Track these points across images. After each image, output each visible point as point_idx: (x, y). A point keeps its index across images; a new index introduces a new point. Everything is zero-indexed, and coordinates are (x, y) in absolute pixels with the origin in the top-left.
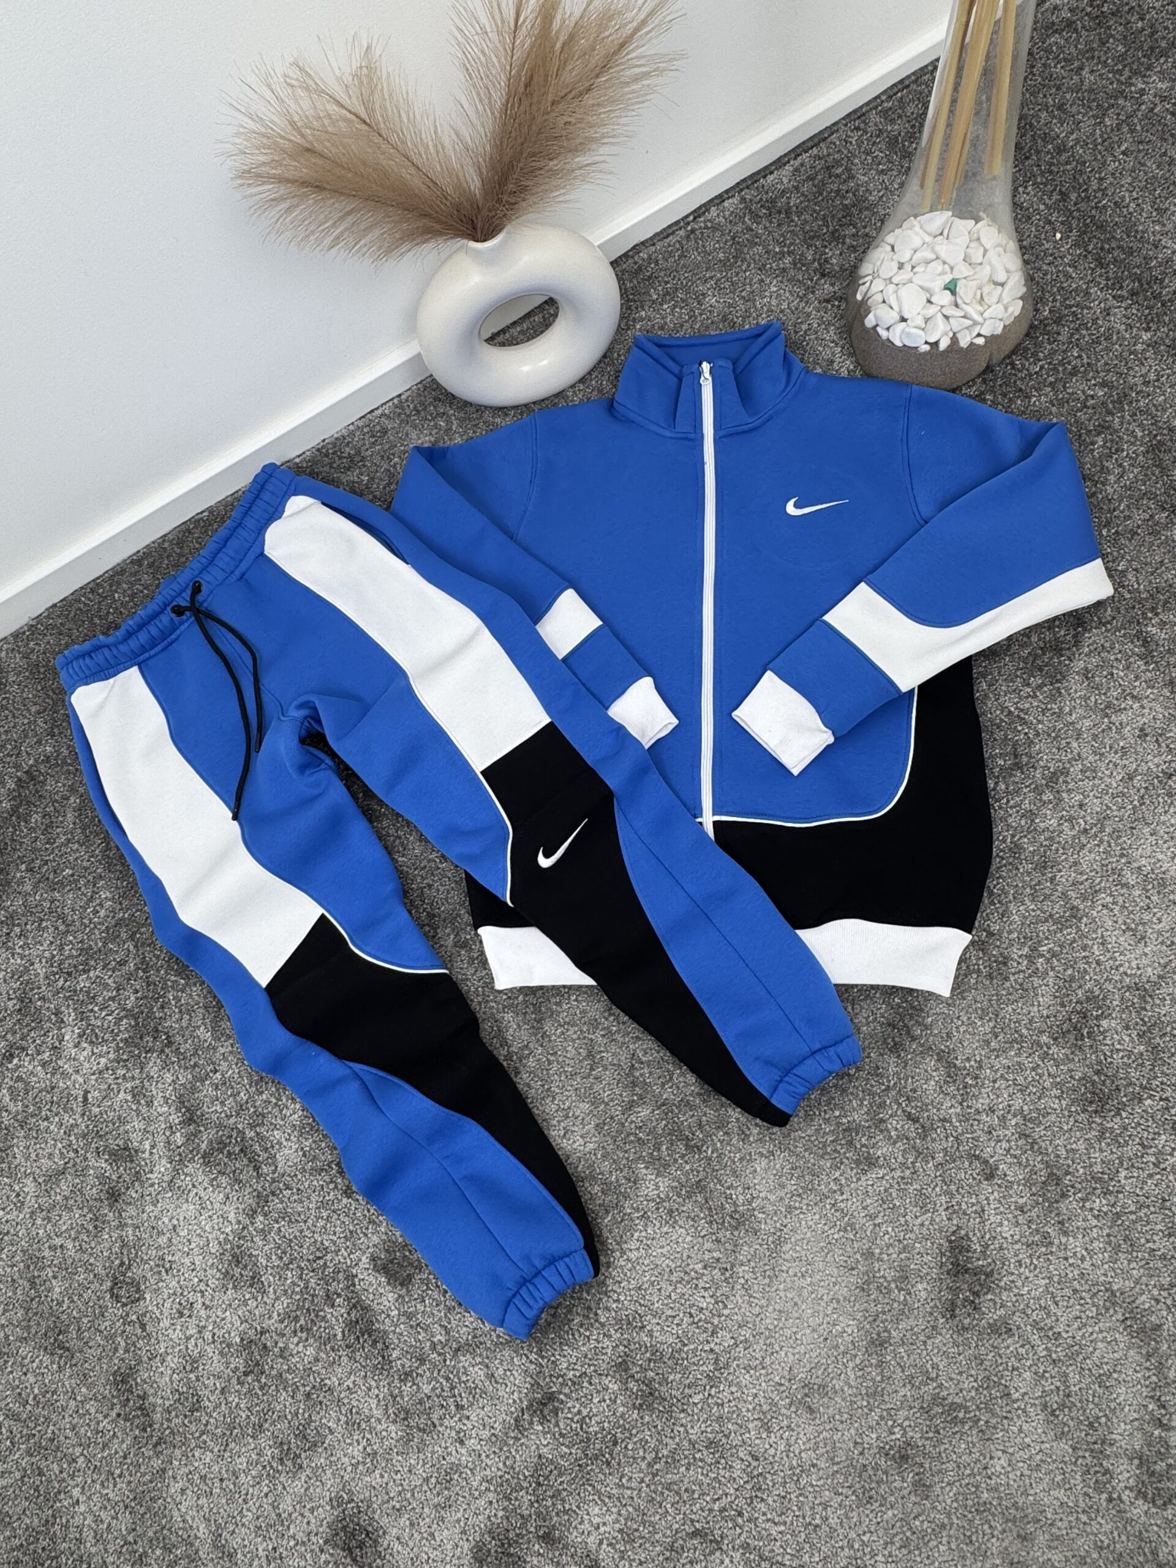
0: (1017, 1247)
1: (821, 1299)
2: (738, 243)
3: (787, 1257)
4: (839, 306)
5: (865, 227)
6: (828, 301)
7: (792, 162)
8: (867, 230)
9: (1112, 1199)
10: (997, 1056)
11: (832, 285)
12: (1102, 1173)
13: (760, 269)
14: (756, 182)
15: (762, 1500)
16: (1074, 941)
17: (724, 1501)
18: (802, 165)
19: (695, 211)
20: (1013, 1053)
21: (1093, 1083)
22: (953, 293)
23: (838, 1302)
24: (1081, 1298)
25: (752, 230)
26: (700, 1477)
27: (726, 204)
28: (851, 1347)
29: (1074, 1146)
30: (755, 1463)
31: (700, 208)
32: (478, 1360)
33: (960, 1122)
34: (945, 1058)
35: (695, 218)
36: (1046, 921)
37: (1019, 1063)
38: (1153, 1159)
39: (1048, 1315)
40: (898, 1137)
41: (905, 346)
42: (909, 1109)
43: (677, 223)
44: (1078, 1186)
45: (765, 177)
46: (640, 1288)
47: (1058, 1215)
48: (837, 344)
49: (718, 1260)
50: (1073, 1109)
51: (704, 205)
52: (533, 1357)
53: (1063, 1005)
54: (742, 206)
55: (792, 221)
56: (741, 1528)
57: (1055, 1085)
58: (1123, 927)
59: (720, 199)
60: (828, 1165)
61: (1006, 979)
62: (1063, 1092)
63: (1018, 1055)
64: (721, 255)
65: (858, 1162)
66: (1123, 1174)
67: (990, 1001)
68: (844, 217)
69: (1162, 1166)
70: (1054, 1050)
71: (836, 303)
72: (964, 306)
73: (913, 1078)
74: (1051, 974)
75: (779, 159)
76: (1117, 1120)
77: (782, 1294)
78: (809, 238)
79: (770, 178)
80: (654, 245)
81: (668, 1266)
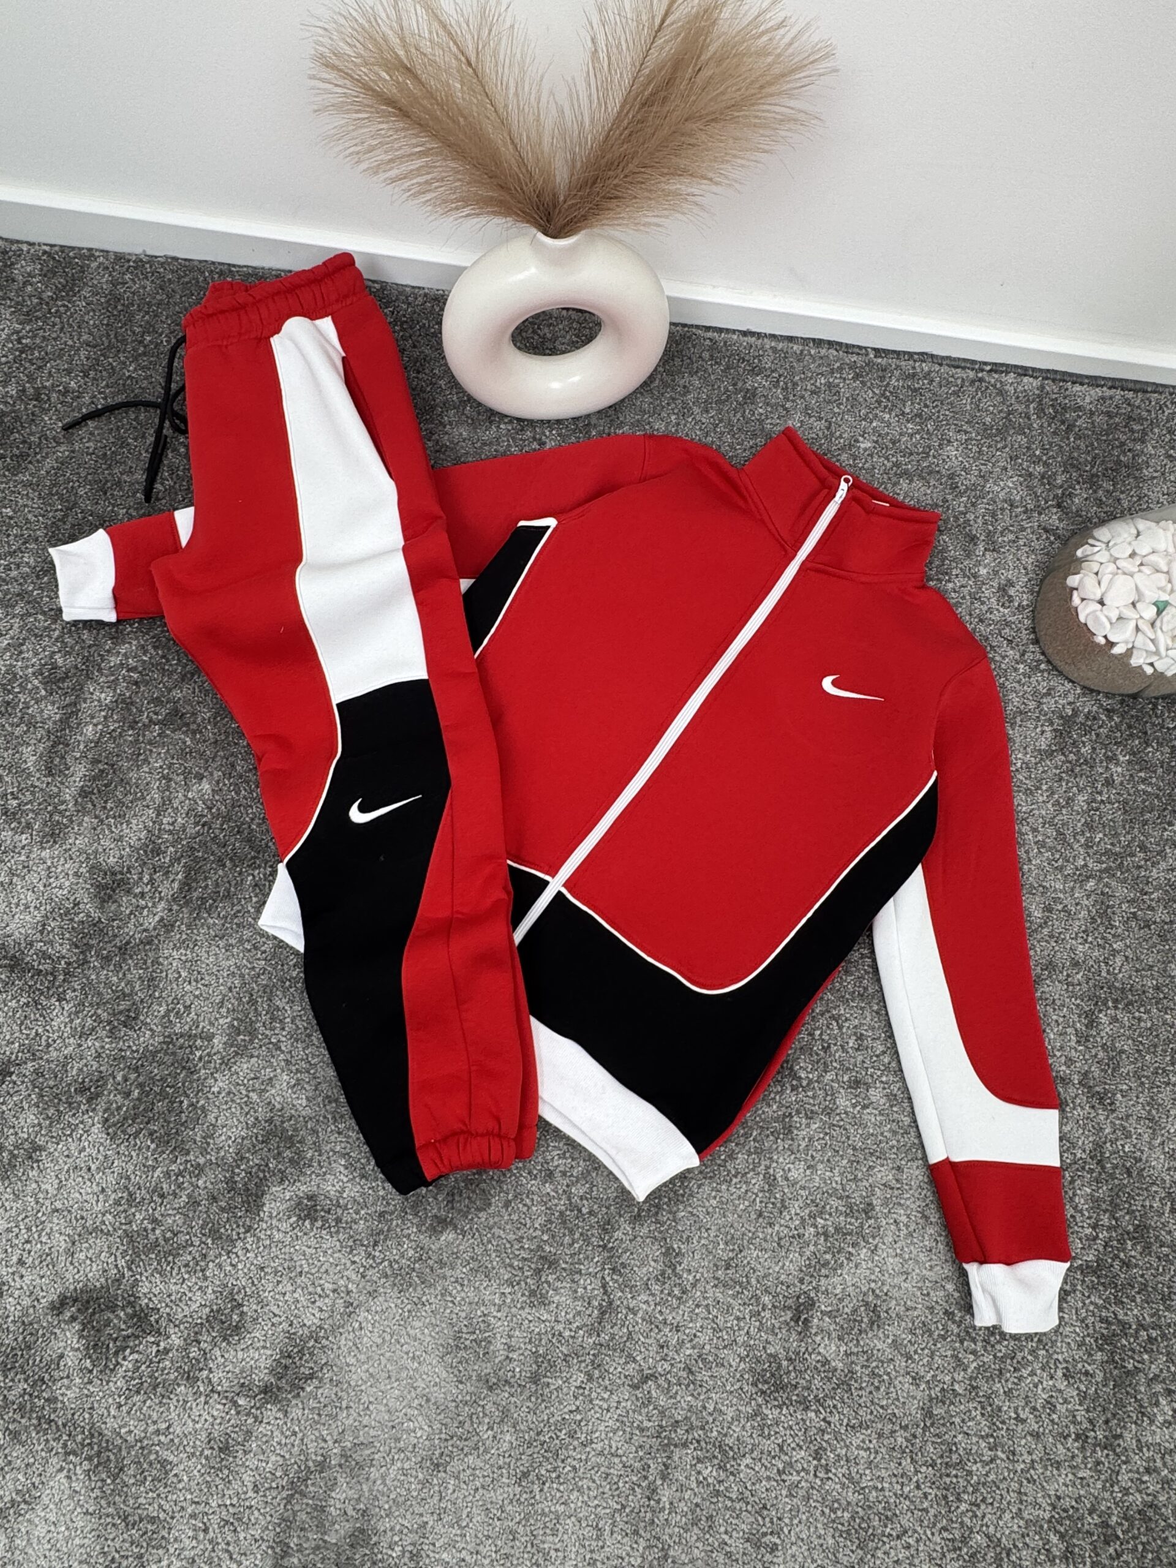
0: (617, 1460)
1: (415, 1389)
2: (1010, 421)
3: (412, 1332)
4: (1052, 543)
5: (1122, 492)
6: (1046, 530)
7: (1105, 389)
8: (1122, 496)
9: (723, 1475)
10: (715, 1286)
11: (1060, 519)
12: (731, 1448)
13: (1011, 458)
14: (1064, 381)
15: (235, 1531)
16: (850, 1234)
17: (201, 1508)
18: (1111, 398)
19: (995, 364)
20: (731, 1292)
21: (779, 1367)
22: (1159, 612)
23: (428, 1400)
24: (636, 1542)
25: (1029, 419)
26: (195, 1472)
27: (1026, 379)
28: (410, 1449)
29: (724, 1408)
30: (250, 1494)
31: (1002, 365)
32: (69, 1231)
33: (643, 1320)
34: (671, 1257)
35: (991, 371)
36: (841, 1198)
37: (730, 1305)
38: (781, 1466)
39: (598, 1538)
40: (582, 1297)
41: (1086, 624)
42: (608, 1279)
43: (974, 362)
44: (703, 1444)
45: (1074, 383)
46: (262, 1269)
47: (669, 1458)
48: (1027, 574)
49: (348, 1293)
50: (746, 1376)
51: (1007, 365)
52: (122, 1263)
53: (801, 1281)
54: (1037, 392)
55: (1068, 439)
56: (198, 1542)
57: (746, 1345)
58: (898, 1251)
59: (1023, 371)
60: (506, 1277)
61: (771, 1225)
62: (748, 1356)
63: (734, 1297)
64: (988, 419)
65: (533, 1293)
66: (748, 1460)
67: (744, 1234)
68: (1111, 469)
69: (784, 1477)
70: (767, 1314)
71: (1052, 538)
72: (1159, 631)
73: (632, 1254)
74: (812, 1248)
75: (1096, 378)
76: (776, 1412)
77: (384, 1361)
78: (1070, 465)
79: (1077, 388)
80: (941, 365)
81: (301, 1266)
